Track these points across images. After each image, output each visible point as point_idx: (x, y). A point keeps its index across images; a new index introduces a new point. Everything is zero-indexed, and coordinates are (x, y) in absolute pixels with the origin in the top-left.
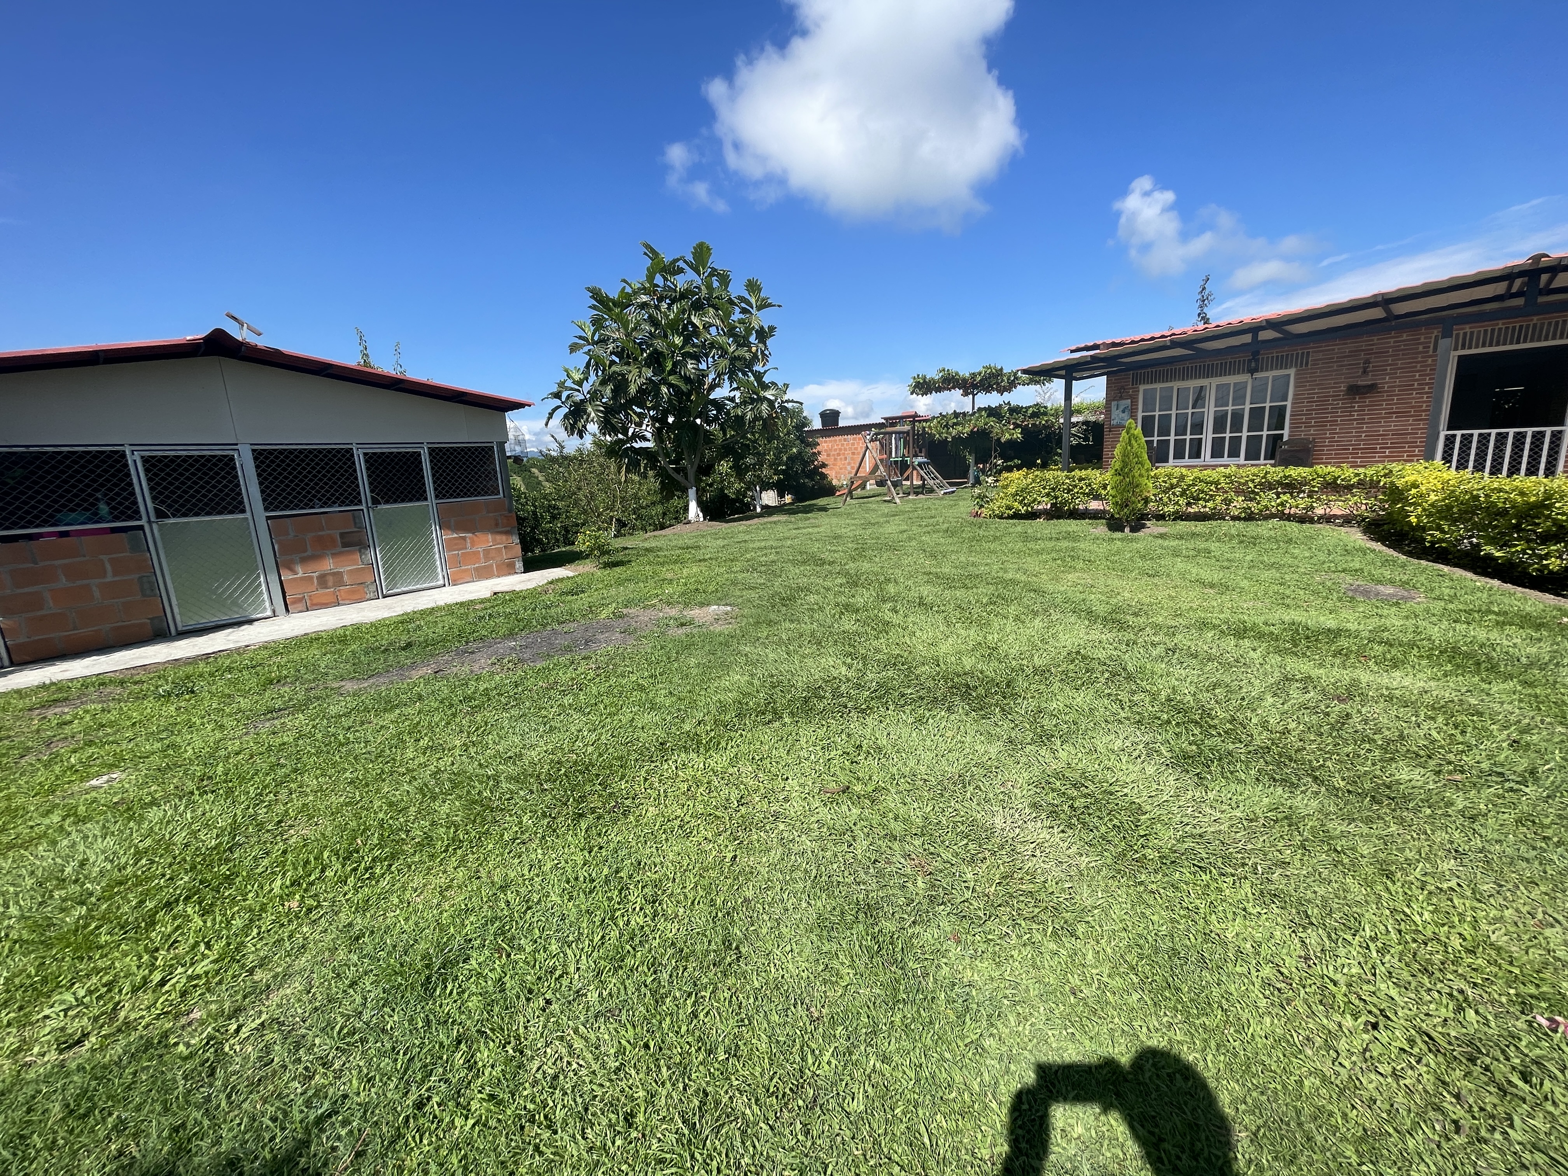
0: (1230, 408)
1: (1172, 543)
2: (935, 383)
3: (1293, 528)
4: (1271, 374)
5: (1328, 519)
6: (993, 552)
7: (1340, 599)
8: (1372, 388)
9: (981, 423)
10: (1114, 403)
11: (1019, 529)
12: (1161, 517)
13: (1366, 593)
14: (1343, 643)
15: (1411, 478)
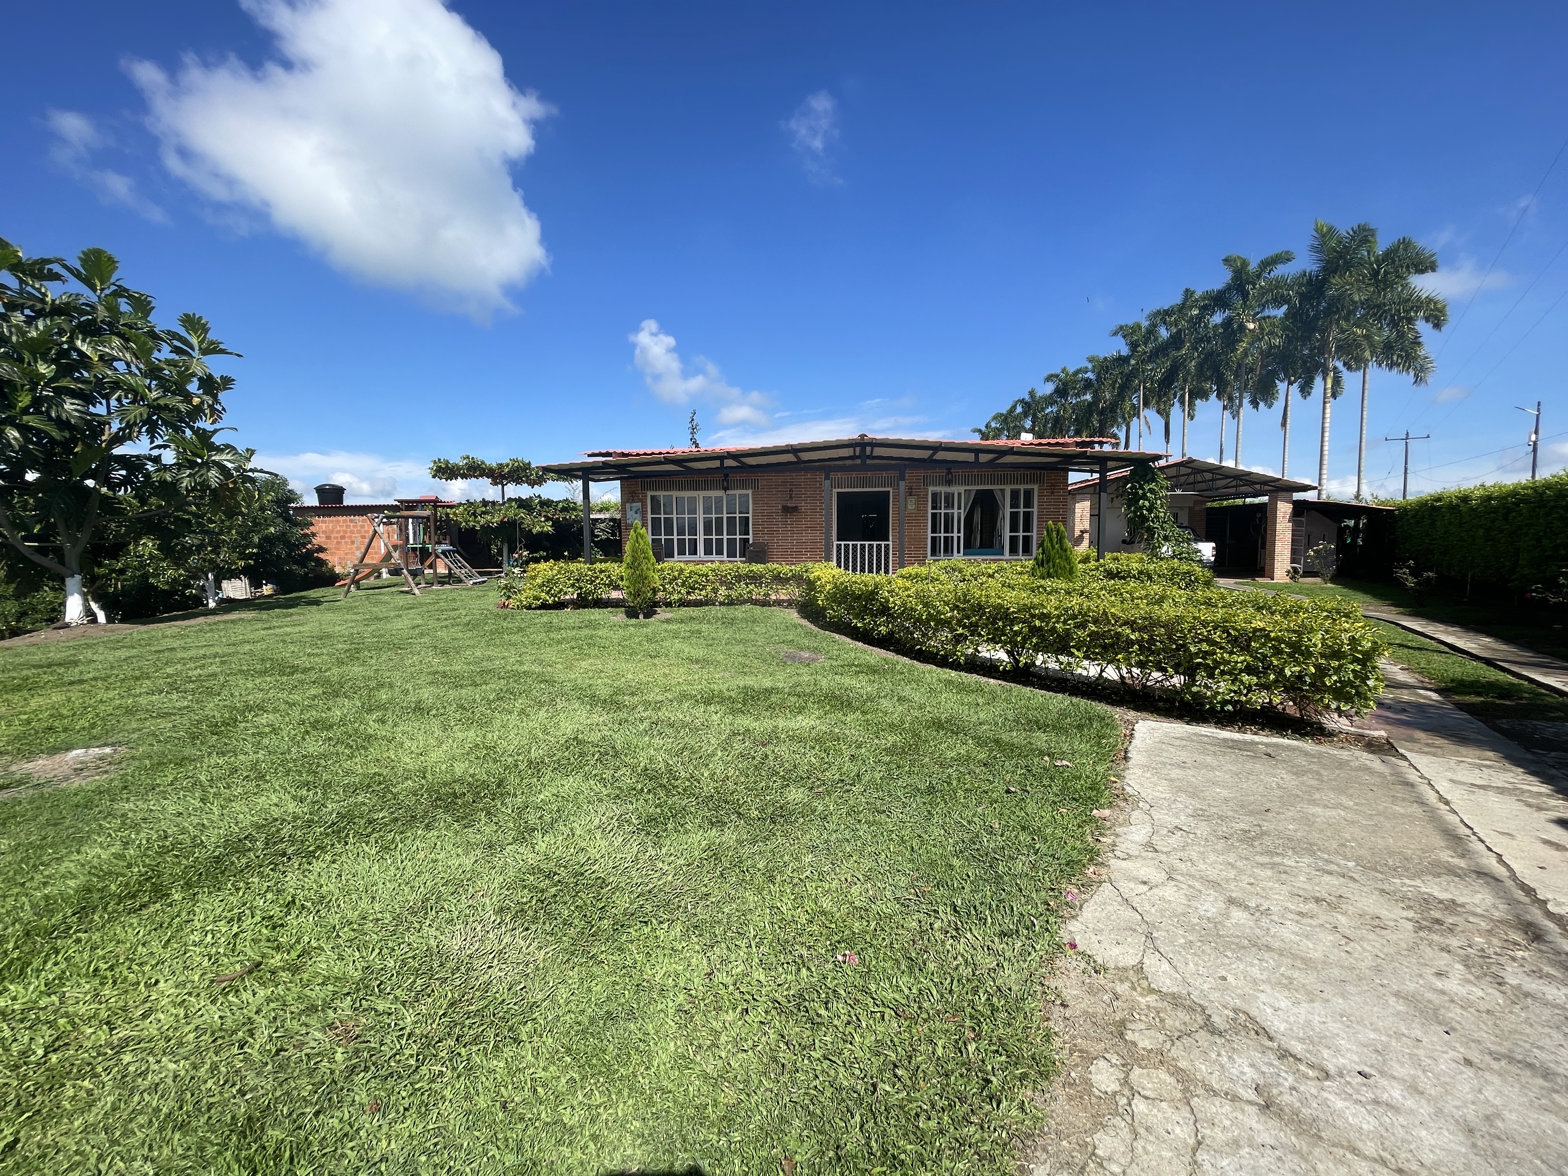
0: (714, 516)
1: (675, 627)
2: (459, 469)
3: (758, 610)
4: (737, 492)
5: (779, 603)
6: (514, 645)
7: (778, 664)
8: (795, 509)
9: (511, 514)
10: (628, 505)
11: (545, 619)
12: (669, 605)
13: (793, 658)
14: (774, 698)
15: (816, 574)
